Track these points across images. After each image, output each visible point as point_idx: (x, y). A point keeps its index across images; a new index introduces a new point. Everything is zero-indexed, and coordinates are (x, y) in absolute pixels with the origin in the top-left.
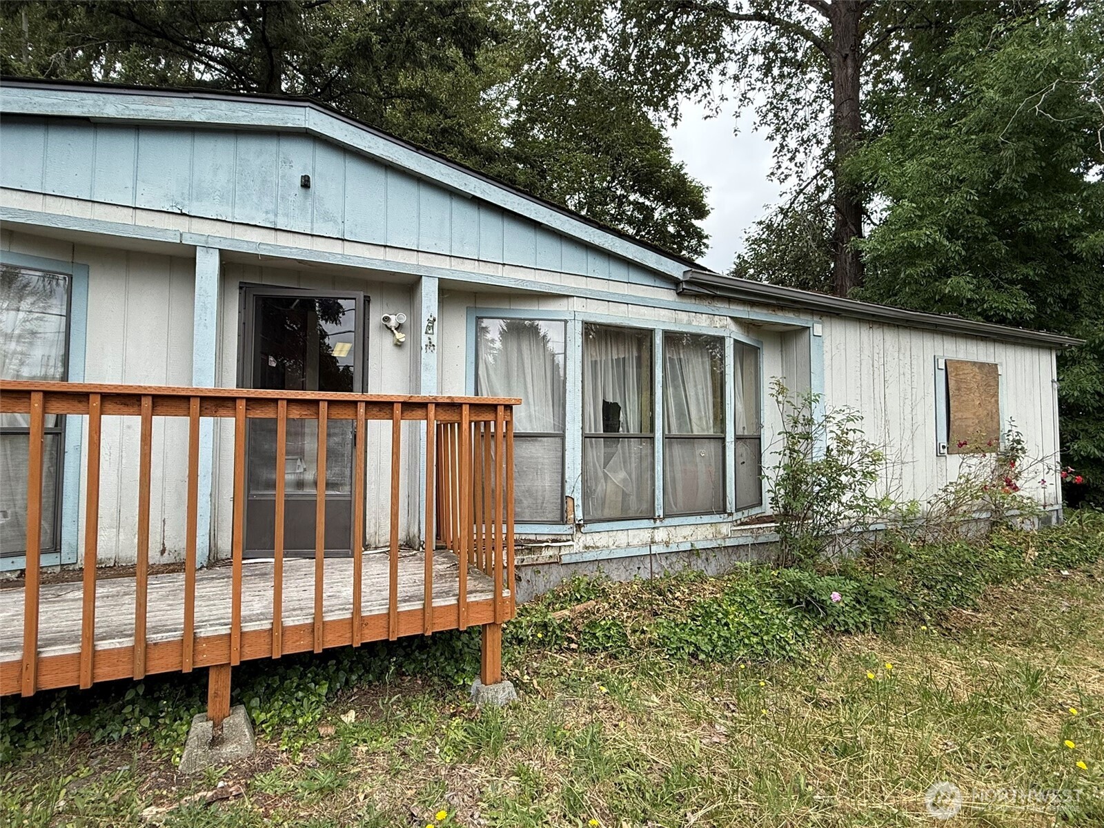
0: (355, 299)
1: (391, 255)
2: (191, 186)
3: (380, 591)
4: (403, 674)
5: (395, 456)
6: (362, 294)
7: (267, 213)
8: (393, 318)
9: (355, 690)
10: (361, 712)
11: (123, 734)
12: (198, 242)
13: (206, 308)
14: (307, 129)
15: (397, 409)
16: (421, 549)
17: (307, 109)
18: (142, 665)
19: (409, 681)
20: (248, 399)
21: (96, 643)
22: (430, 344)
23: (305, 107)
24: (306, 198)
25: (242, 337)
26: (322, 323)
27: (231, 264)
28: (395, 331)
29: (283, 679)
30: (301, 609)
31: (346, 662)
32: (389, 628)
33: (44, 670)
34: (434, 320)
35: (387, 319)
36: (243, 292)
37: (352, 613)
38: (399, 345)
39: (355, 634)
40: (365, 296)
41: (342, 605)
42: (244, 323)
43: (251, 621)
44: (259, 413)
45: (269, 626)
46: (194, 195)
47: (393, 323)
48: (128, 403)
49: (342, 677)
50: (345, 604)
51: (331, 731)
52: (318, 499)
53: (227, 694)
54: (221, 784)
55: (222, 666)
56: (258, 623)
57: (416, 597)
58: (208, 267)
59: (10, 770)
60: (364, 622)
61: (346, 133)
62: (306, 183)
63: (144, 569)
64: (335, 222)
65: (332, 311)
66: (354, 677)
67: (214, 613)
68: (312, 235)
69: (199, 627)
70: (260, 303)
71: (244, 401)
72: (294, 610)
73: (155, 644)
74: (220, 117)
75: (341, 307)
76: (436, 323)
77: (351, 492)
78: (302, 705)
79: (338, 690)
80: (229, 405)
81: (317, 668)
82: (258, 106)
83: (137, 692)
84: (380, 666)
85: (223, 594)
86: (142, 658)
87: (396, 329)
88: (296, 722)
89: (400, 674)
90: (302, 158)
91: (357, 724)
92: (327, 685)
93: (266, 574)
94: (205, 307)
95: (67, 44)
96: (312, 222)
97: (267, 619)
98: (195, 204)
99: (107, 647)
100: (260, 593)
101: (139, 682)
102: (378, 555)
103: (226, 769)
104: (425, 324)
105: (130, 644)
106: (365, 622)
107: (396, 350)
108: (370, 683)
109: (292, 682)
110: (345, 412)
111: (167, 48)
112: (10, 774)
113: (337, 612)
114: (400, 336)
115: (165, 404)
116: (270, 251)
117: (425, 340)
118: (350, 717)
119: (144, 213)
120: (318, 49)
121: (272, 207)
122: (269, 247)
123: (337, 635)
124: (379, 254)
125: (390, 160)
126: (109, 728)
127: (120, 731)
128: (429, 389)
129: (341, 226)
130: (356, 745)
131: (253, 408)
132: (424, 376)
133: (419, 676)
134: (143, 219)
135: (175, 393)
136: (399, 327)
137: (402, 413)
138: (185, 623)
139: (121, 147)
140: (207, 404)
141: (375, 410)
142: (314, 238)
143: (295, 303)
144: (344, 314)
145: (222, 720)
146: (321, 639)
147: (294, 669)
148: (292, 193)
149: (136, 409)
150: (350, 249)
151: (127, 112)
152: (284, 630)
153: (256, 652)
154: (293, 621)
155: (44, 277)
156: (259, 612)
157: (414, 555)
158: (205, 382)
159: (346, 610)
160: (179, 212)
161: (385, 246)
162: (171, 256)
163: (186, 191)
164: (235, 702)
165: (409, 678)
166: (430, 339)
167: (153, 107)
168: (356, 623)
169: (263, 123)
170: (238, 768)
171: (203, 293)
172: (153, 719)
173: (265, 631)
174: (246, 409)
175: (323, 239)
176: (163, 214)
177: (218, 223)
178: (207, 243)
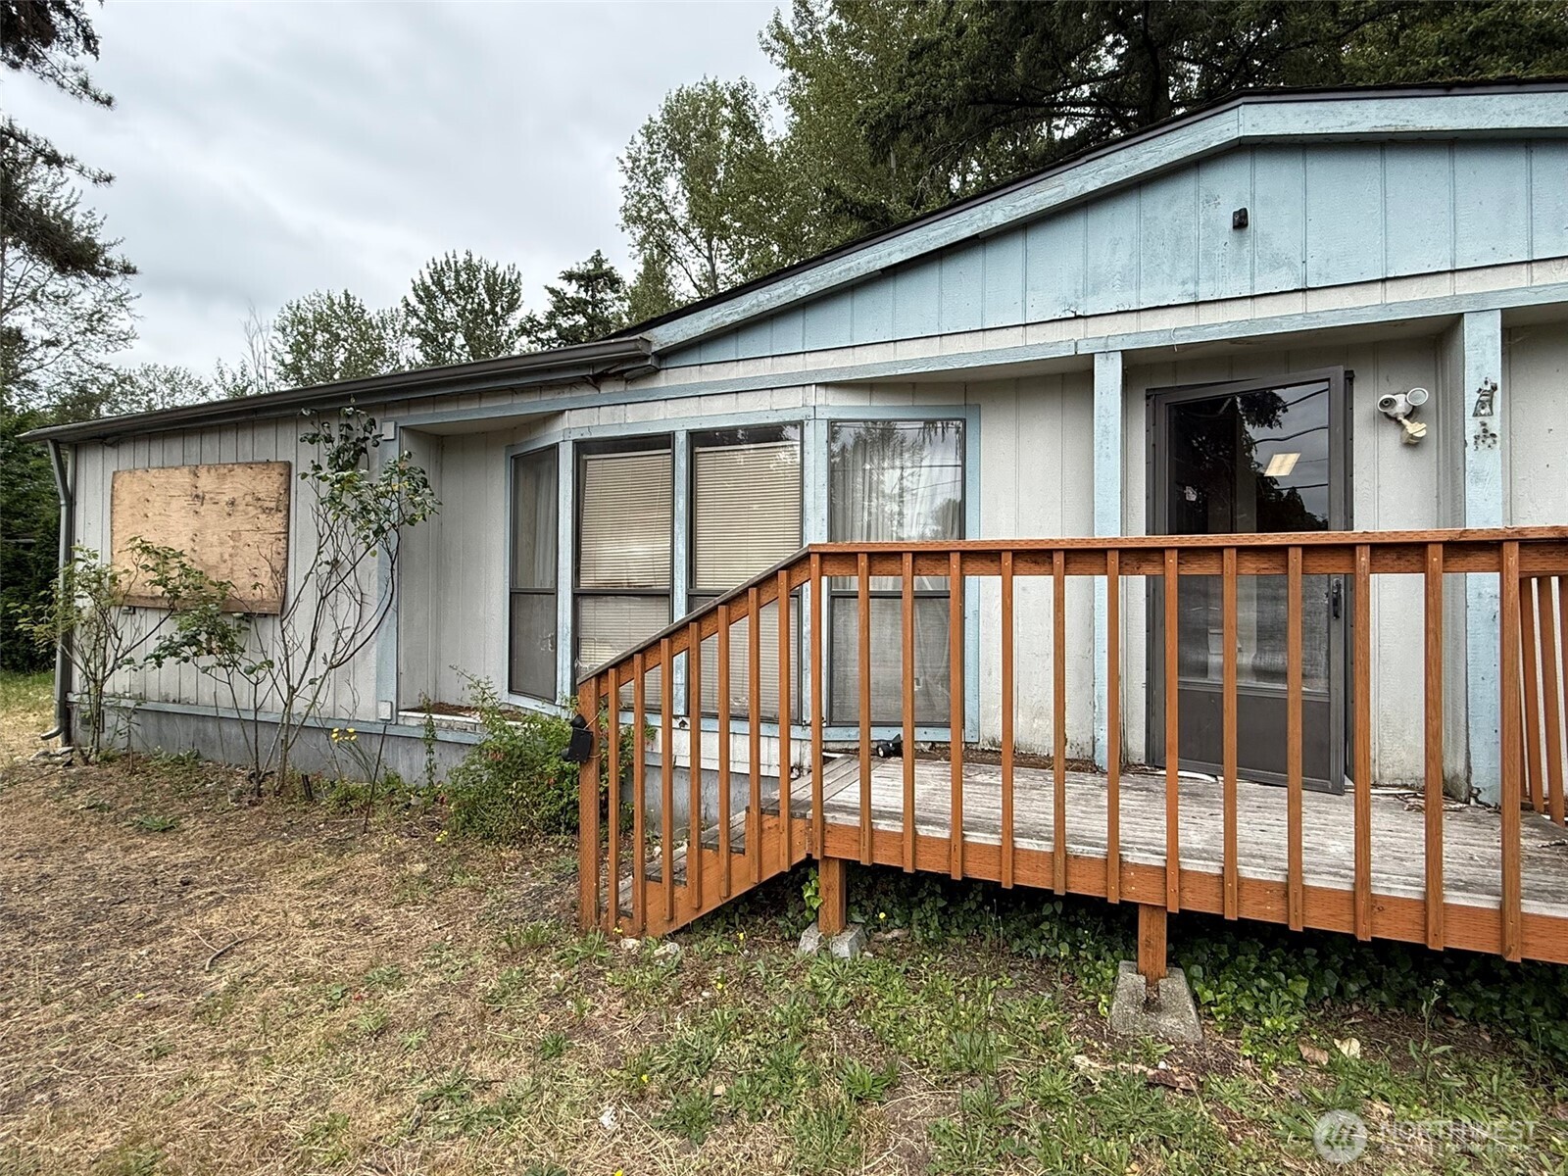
0: (1328, 380)
1: (1395, 294)
2: (1085, 279)
3: (1402, 860)
4: (1449, 1012)
5: (1431, 636)
6: (1341, 369)
7: (1184, 283)
8: (1400, 399)
9: (1355, 1008)
10: (1369, 1046)
11: (1042, 954)
12: (1096, 348)
13: (1108, 433)
14: (1239, 139)
15: (1435, 556)
16: (1473, 802)
17: (1241, 108)
18: (1063, 879)
19: (1463, 1029)
20: (1182, 550)
21: (1016, 839)
22: (1486, 434)
23: (1238, 106)
24: (1241, 243)
25: (1151, 465)
26: (1248, 427)
27: (1138, 366)
28: (1405, 422)
29: (1234, 952)
30: (1264, 858)
31: (1335, 958)
32: (1426, 926)
33: (969, 856)
34: (1494, 388)
35: (1389, 403)
36: (1151, 404)
37: (1354, 885)
38: (1413, 444)
39: (1360, 920)
40: (1346, 372)
41: (1333, 867)
42: (1154, 445)
43: (1191, 857)
44: (1195, 569)
45: (1218, 871)
46: (1090, 287)
47: (1401, 406)
48: (1040, 560)
49: (1332, 979)
50: (1338, 867)
51: (1323, 1058)
52: (1291, 697)
53: (1163, 946)
54: (1162, 1065)
55: (1155, 907)
56: (1202, 862)
57: (1482, 885)
58: (1108, 377)
59: (940, 951)
60: (1377, 904)
61: (1307, 117)
62: (1241, 221)
63: (1062, 761)
64: (1290, 265)
65: (1266, 408)
66: (1353, 987)
67: (1138, 833)
68: (1252, 297)
69: (1125, 849)
70: (1174, 413)
71: (1176, 551)
72: (1254, 857)
73: (1076, 857)
74: (1119, 173)
75: (1279, 399)
76: (1498, 394)
77: (1329, 689)
78: (1268, 1001)
79: (1325, 998)
80: (1156, 558)
81: (1288, 953)
82: (1168, 136)
83: (1054, 910)
84: (1401, 984)
85: (1145, 812)
86: (1063, 871)
87: (1407, 417)
88: (1260, 1022)
89: (1441, 1009)
90: (1230, 186)
91: (1365, 1063)
92: (1307, 985)
93: (1198, 795)
94: (1106, 432)
95: (931, 163)
96: (1252, 278)
97: (1213, 860)
98: (1091, 299)
99: (1026, 846)
100: (1195, 821)
101: (1059, 897)
102: (1382, 798)
103: (1168, 1048)
104: (1471, 398)
105: (1049, 849)
106: (1379, 905)
107: (1406, 454)
108: (1382, 1006)
109: (1249, 961)
110: (1333, 562)
111: (1026, 116)
112: (941, 956)
113: (1324, 877)
114: (1415, 428)
115: (1078, 560)
116: (1190, 337)
117: (1472, 427)
118: (1352, 1048)
119: (1035, 328)
120: (1226, 13)
121: (1188, 273)
122: (1189, 332)
123: (1329, 912)
124: (1374, 296)
125: (1392, 129)
126: (1027, 941)
127: (1038, 949)
128: (1484, 516)
129: (1301, 270)
130: (1368, 1098)
131: (1187, 562)
132: (1473, 492)
133: (1483, 1027)
134: (1035, 336)
135: (1090, 546)
136: (1413, 413)
137: (1445, 561)
138: (1109, 839)
139: (1007, 257)
140: (1127, 559)
141: (1389, 558)
142: (1256, 300)
143: (1226, 405)
144: (1285, 411)
145: (1157, 980)
146: (1300, 911)
147: (1252, 943)
148: (1221, 243)
149: (1047, 567)
150: (1316, 303)
151: (1014, 213)
152: (1242, 882)
153: (1202, 902)
154: (1255, 872)
155: (924, 428)
156: (1200, 847)
157: (1460, 810)
158: (1108, 529)
159: (1342, 876)
160: (1073, 315)
161: (1384, 281)
162: (1063, 374)
163: (1080, 287)
164: (1173, 961)
165: (1463, 1024)
166: (1484, 424)
167: (1041, 195)
168: (1362, 904)
169: (1176, 157)
170: (1183, 1054)
171: (1104, 413)
172: (1074, 947)
173: (1212, 876)
174: (1179, 563)
175: (1270, 299)
176: (1056, 324)
177: (1119, 317)
178: (1106, 346)
